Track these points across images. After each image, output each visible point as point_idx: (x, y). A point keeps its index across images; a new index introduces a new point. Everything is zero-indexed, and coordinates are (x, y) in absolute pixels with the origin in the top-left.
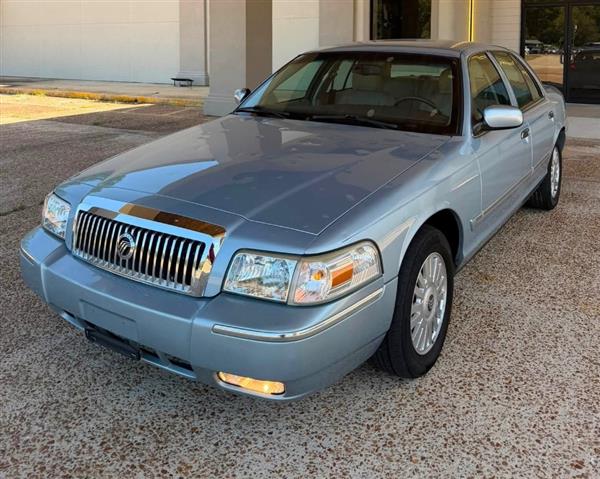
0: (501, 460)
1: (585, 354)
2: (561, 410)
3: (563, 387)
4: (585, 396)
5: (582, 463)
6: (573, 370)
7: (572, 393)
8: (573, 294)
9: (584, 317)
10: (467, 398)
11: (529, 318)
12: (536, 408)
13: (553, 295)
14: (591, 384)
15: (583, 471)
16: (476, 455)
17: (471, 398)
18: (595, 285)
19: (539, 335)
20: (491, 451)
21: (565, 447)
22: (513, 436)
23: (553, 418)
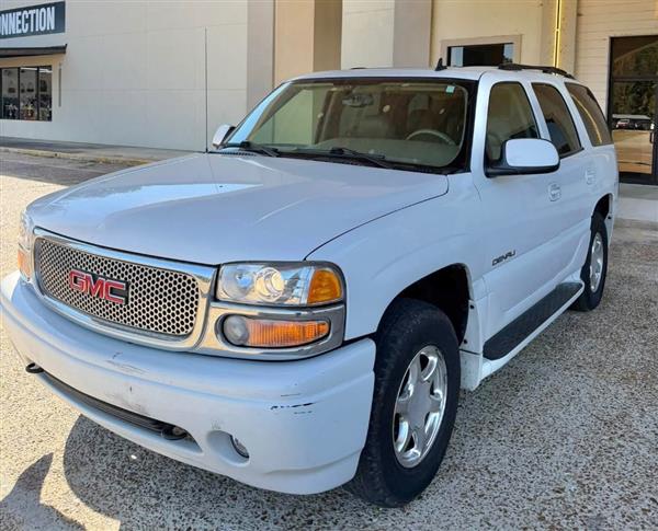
0: (493, 484)
1: (594, 413)
2: (557, 453)
3: (564, 436)
4: (582, 443)
5: (563, 490)
6: (578, 424)
7: (571, 440)
8: (600, 365)
9: (604, 383)
10: (476, 439)
11: (551, 381)
12: (535, 450)
13: (580, 364)
14: (592, 435)
15: (563, 495)
16: (473, 478)
17: (479, 439)
18: (623, 358)
19: (556, 396)
20: (487, 477)
21: (552, 478)
22: (509, 468)
23: (548, 457)
